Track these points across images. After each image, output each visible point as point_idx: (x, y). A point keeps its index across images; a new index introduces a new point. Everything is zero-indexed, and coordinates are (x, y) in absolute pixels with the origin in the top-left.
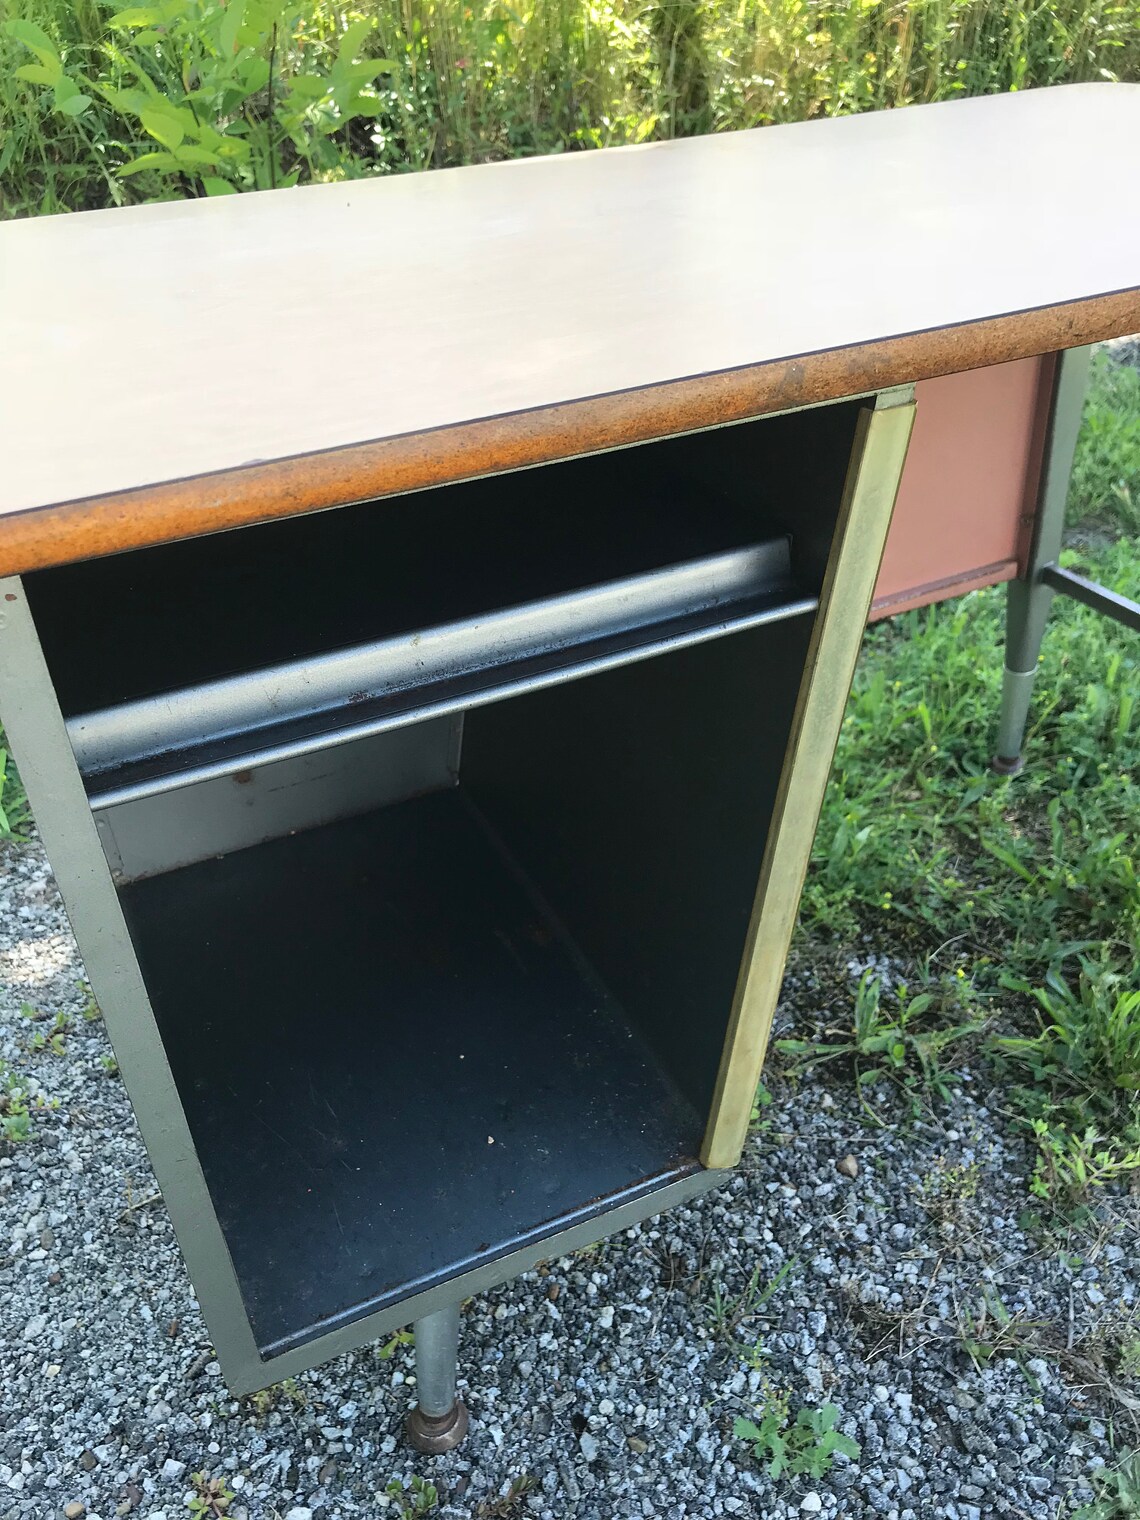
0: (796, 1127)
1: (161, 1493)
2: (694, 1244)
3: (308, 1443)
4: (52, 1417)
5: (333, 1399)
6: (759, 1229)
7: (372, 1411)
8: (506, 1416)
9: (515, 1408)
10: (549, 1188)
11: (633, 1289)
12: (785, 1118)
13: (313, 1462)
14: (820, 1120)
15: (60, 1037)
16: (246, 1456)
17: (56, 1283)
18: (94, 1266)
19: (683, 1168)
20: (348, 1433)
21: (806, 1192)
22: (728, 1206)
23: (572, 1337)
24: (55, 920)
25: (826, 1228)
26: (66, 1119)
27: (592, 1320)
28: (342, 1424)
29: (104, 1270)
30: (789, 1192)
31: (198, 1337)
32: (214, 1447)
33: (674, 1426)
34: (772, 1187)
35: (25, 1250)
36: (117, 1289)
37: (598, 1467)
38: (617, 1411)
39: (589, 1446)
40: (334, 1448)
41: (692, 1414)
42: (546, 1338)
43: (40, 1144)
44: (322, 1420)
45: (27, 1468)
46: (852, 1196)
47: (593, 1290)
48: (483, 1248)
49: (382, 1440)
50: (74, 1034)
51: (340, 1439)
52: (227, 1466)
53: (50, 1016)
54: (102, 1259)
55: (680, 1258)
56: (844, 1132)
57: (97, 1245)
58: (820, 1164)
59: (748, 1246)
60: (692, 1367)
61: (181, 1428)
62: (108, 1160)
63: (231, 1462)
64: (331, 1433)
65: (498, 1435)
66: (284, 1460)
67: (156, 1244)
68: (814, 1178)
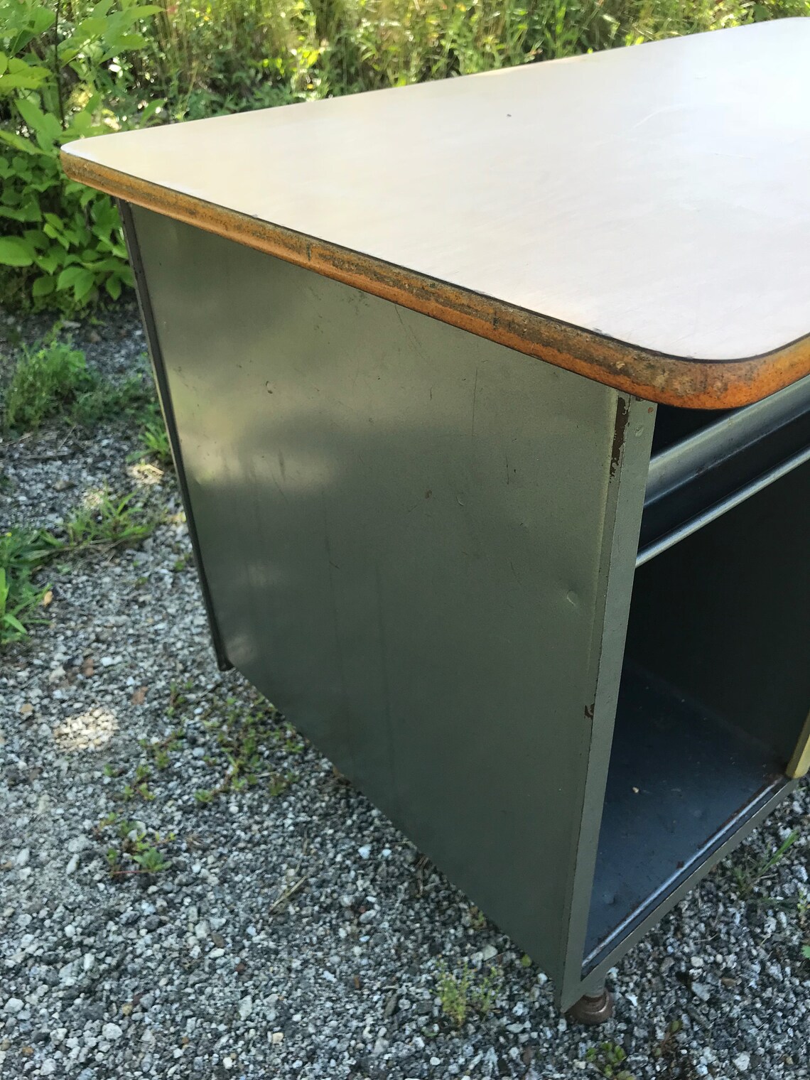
3: (502, 1040)
5: (504, 1004)
7: (537, 1005)
8: (632, 985)
9: (635, 978)
13: (514, 1052)
15: (144, 786)
16: (461, 1061)
17: (244, 971)
18: (267, 951)
19: (776, 782)
20: (528, 1025)
24: (87, 697)
26: (184, 846)
28: (520, 1019)
29: (277, 952)
31: (378, 985)
32: (435, 1061)
33: (747, 963)
35: (205, 952)
36: (296, 964)
37: (714, 1002)
38: (705, 962)
39: (702, 992)
40: (524, 1038)
41: (754, 952)
43: (174, 870)
44: (504, 1020)
48: (681, 865)
49: (556, 1024)
50: (153, 781)
51: (524, 1031)
52: (453, 1072)
53: (124, 772)
54: (272, 945)
57: (263, 935)
60: (737, 921)
61: (404, 1053)
62: (236, 870)
63: (453, 1069)
64: (516, 1028)
65: (634, 999)
66: (492, 1057)
67: (308, 924)
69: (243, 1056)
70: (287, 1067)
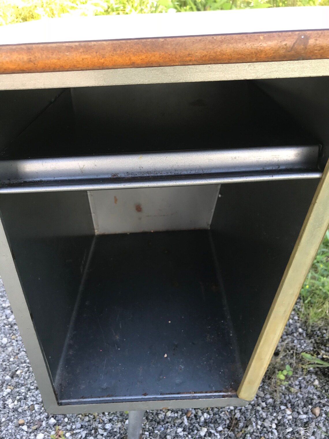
0: (300, 388)
1: (47, 428)
2: (245, 418)
3: (93, 431)
5: (106, 420)
6: (271, 422)
7: (115, 430)
10: (178, 381)
11: (217, 425)
12: (297, 383)
14: (311, 389)
16: (74, 427)
19: (229, 393)
20: (105, 434)
21: (295, 415)
22: (263, 408)
23: (189, 434)
25: (298, 432)
27: (198, 430)
28: (105, 429)
30: (289, 412)
32: (66, 420)
34: (283, 407)
42: (180, 430)
44: (100, 426)
45: (16, 402)
46: (314, 424)
47: (202, 419)
48: (145, 395)
51: (102, 435)
52: (67, 428)
55: (238, 420)
56: (319, 397)
58: (305, 406)
59: (265, 427)
63: (69, 427)
64: (100, 431)
66: (84, 434)
68: (300, 411)
69: (23, 373)
70: (29, 386)
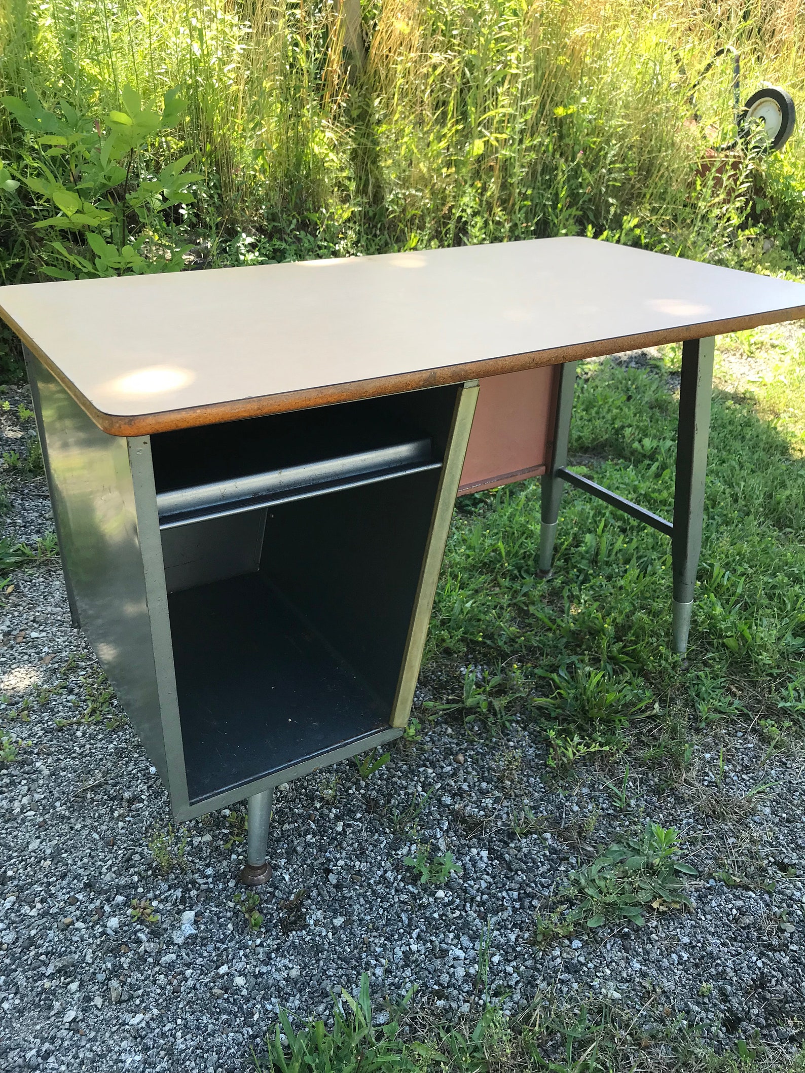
0: (433, 743)
1: (114, 912)
2: (383, 795)
3: (190, 886)
4: (49, 884)
5: (201, 867)
6: (415, 786)
7: (222, 871)
8: (291, 870)
9: (295, 866)
11: (353, 815)
12: (428, 739)
13: (194, 893)
14: (446, 739)
15: (26, 712)
16: (158, 893)
17: (42, 826)
18: (63, 817)
19: (381, 728)
20: (210, 880)
21: (439, 771)
22: (399, 778)
23: (322, 836)
24: (12, 655)
25: (448, 784)
26: (36, 751)
27: (331, 828)
28: (207, 877)
29: (69, 818)
30: (430, 771)
31: (125, 845)
32: (141, 890)
33: (375, 869)
34: (421, 769)
35: (22, 812)
36: (78, 826)
37: (338, 887)
38: (346, 864)
39: (333, 878)
40: (203, 887)
41: (383, 864)
42: (309, 837)
43: (22, 763)
44: (197, 876)
45: (39, 906)
46: (461, 771)
47: (332, 816)
49: (228, 882)
50: (34, 711)
51: (206, 883)
53: (17, 703)
54: (67, 814)
55: (376, 801)
56: (457, 744)
57: (64, 807)
58: (445, 758)
59: (409, 794)
60: (382, 846)
61: (122, 882)
62: (64, 770)
63: (150, 895)
64: (201, 881)
65: (287, 877)
66: (179, 893)
67: (96, 806)
68: (442, 763)
